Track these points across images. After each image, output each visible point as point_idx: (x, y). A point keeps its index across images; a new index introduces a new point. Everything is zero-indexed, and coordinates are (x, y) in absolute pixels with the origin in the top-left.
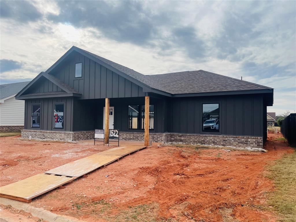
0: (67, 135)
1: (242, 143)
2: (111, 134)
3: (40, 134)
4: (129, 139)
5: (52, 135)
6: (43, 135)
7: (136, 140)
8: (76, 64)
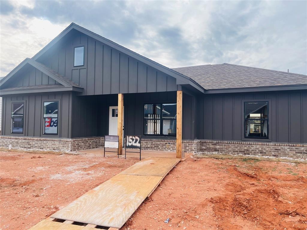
0: (63, 143)
1: (301, 153)
2: (129, 142)
3: (23, 143)
4: (146, 147)
5: (41, 144)
6: (28, 143)
7: (154, 150)
8: (75, 49)
